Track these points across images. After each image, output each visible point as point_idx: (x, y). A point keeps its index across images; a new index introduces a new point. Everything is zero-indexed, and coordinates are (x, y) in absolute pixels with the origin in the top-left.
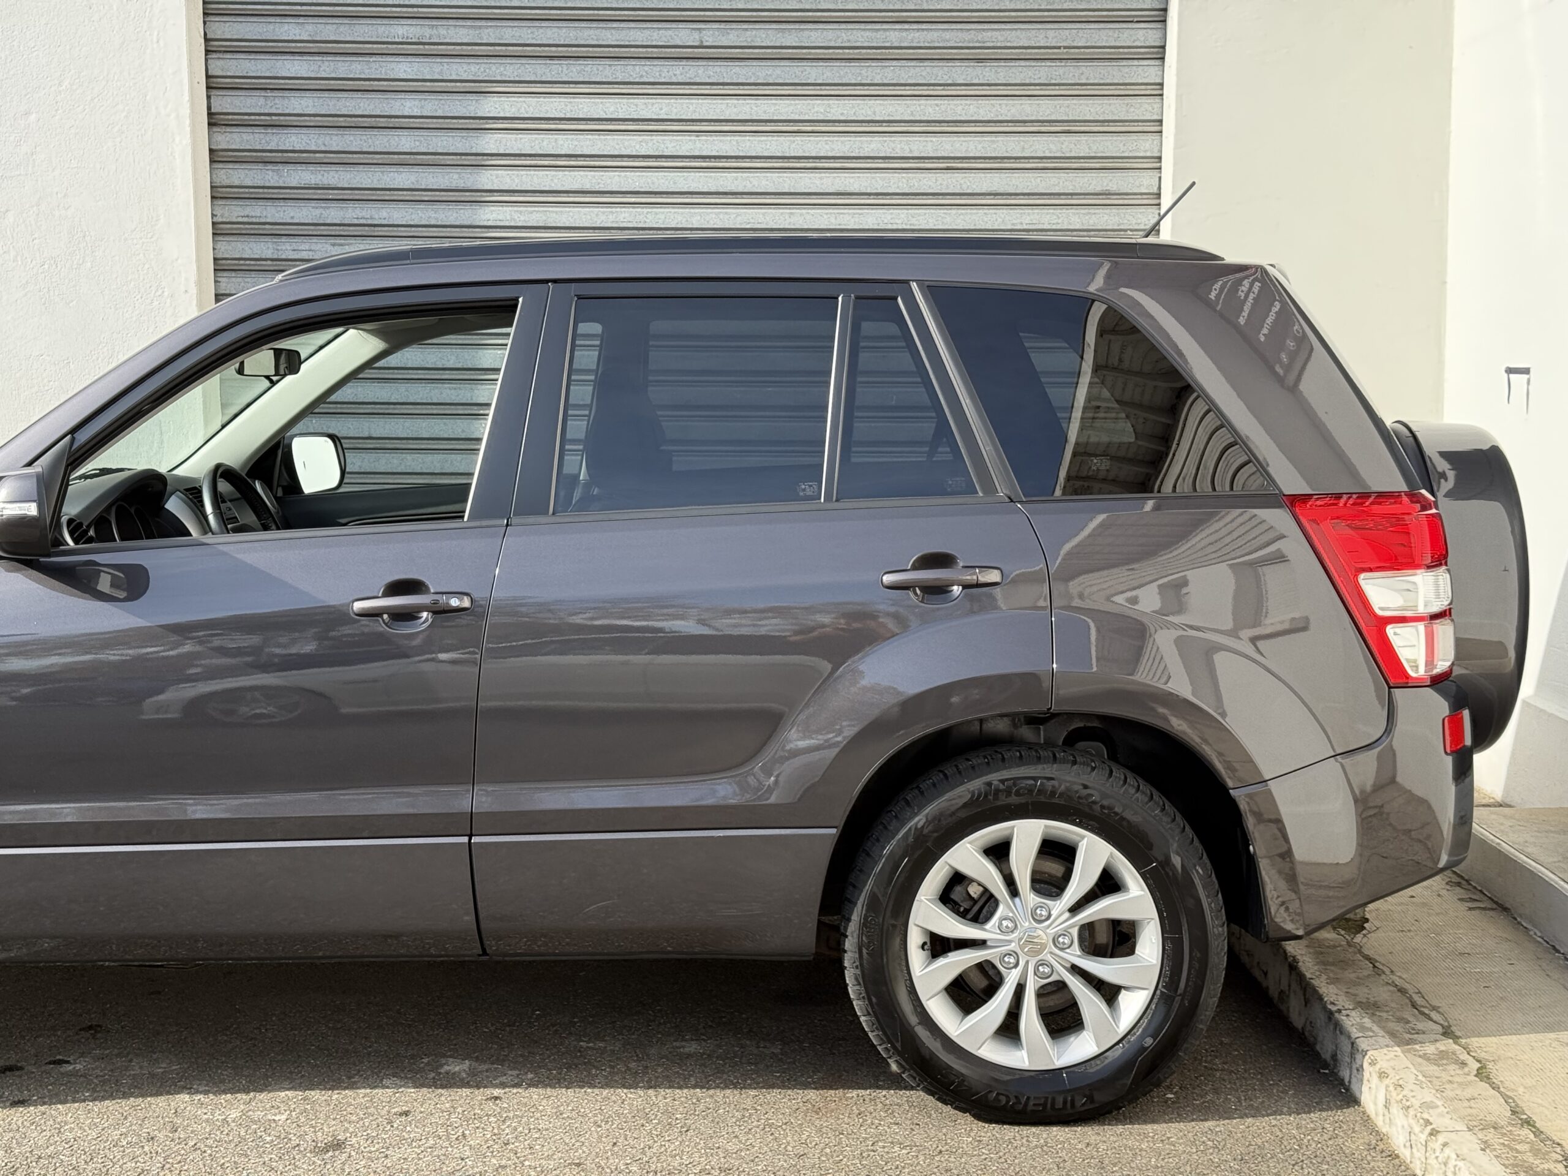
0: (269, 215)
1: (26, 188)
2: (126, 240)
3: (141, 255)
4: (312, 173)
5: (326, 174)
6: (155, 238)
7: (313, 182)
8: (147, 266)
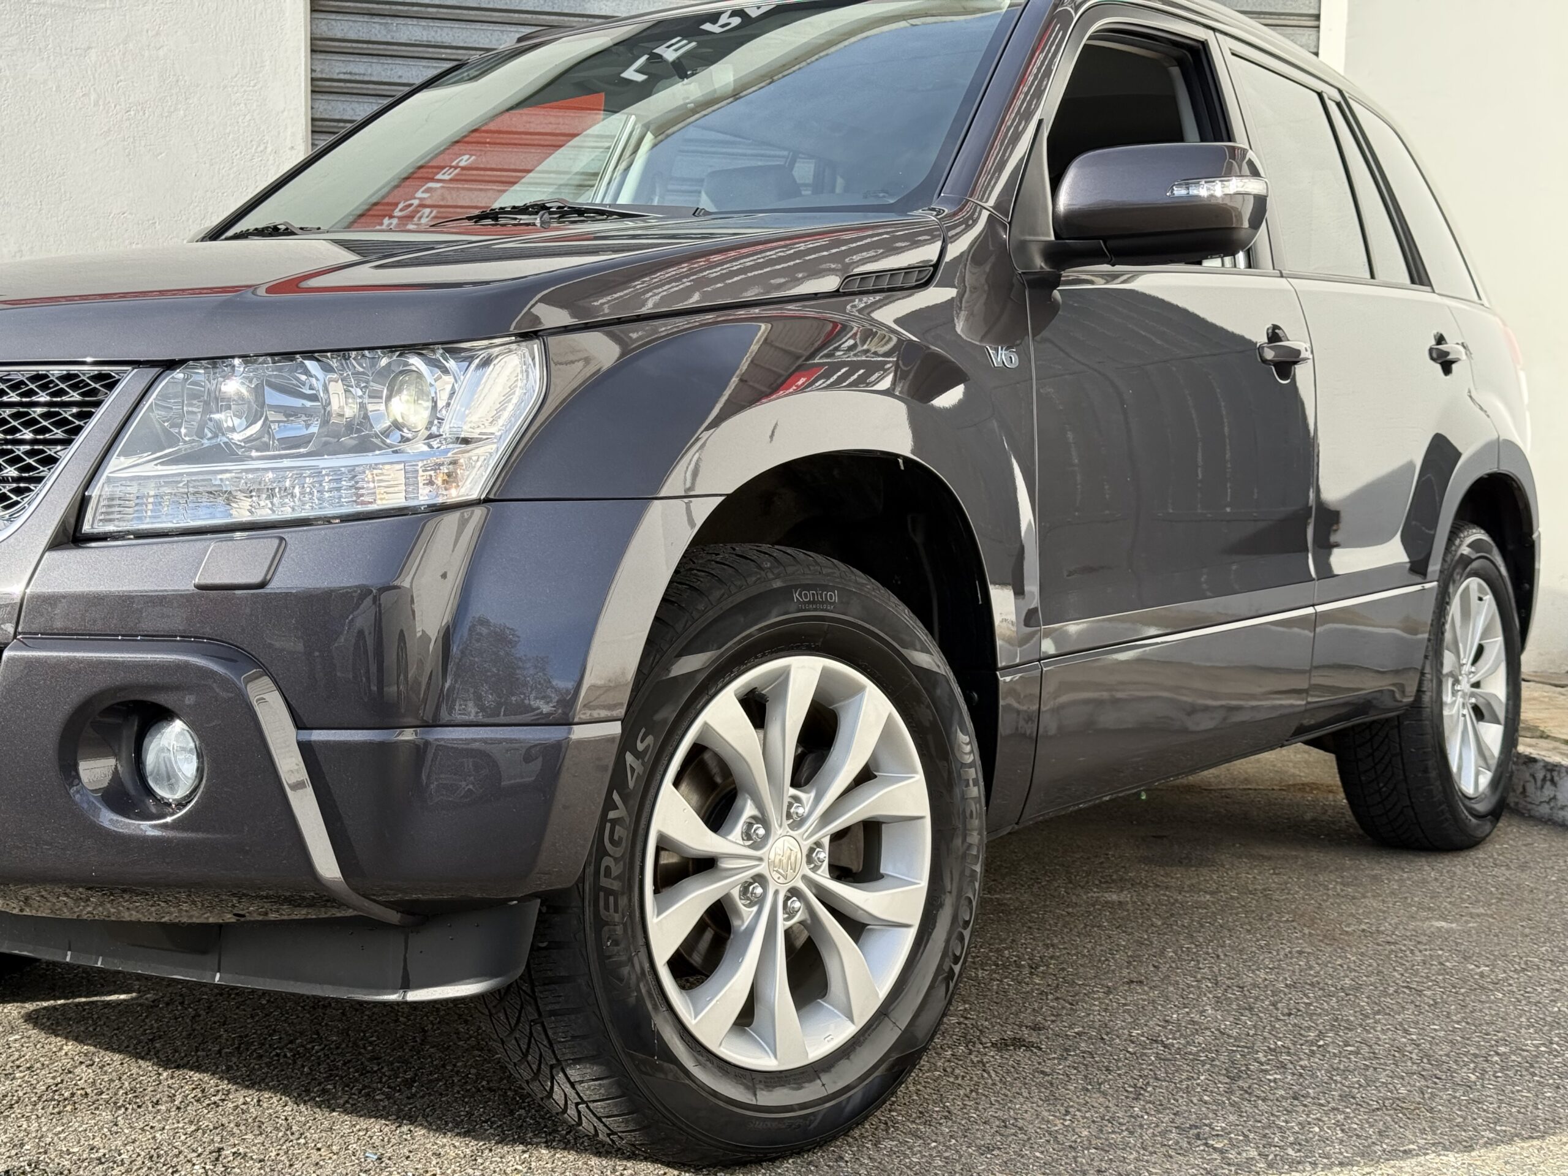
0: (375, 73)
1: (112, 23)
2: (225, 87)
3: (242, 105)
4: (424, 29)
5: (439, 30)
6: (259, 86)
7: (425, 39)
8: (248, 117)
